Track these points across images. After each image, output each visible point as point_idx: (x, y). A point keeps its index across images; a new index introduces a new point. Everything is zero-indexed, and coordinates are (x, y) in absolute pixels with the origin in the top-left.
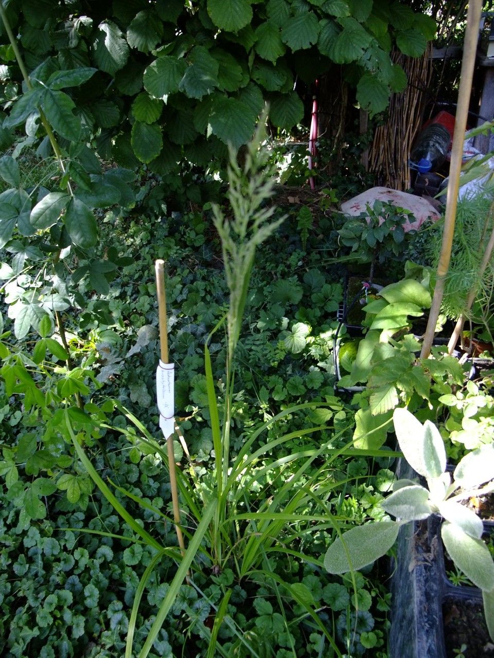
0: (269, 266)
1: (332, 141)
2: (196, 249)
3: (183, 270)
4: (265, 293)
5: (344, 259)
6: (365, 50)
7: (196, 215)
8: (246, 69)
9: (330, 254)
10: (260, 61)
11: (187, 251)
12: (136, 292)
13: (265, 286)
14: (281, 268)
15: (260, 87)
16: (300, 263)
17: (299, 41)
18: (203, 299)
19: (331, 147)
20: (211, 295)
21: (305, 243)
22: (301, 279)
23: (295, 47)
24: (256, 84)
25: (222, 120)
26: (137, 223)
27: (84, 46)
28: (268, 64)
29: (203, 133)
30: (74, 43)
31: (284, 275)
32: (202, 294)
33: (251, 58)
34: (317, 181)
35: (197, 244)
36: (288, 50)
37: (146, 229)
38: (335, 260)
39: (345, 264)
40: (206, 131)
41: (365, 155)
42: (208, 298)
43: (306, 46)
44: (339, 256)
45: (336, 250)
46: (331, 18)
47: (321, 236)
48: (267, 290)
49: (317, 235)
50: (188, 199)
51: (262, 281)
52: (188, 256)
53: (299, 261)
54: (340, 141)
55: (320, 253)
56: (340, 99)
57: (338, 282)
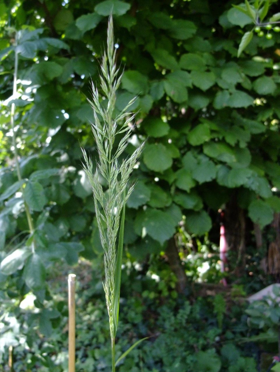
0: (192, 340)
1: (237, 253)
2: (134, 325)
3: (123, 340)
4: (188, 361)
5: (255, 339)
6: (249, 178)
7: (137, 300)
8: (170, 195)
9: (243, 334)
10: (179, 190)
11: (128, 326)
12: (86, 356)
13: (188, 355)
14: (201, 342)
15: (180, 206)
16: (217, 339)
17: (204, 178)
18: (137, 365)
19: (236, 256)
20: (144, 362)
21: (220, 324)
22: (218, 352)
23: (201, 181)
24: (176, 204)
25: (152, 224)
26: (94, 304)
27: (68, 183)
28: (184, 192)
29: (139, 234)
30: (62, 180)
31: (204, 348)
32: (136, 360)
33: (173, 189)
34: (229, 281)
35: (136, 322)
36: (197, 182)
37: (99, 309)
38: (247, 340)
39: (257, 344)
40: (141, 233)
41: (263, 261)
42: (141, 364)
43: (209, 180)
44: (250, 336)
45: (247, 331)
46: (223, 163)
47: (234, 320)
48: (189, 359)
49: (231, 319)
50: (132, 290)
51: (185, 351)
52: (128, 330)
53: (216, 336)
54: (243, 253)
55: (234, 333)
56: (240, 225)
57: (252, 356)
